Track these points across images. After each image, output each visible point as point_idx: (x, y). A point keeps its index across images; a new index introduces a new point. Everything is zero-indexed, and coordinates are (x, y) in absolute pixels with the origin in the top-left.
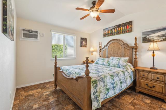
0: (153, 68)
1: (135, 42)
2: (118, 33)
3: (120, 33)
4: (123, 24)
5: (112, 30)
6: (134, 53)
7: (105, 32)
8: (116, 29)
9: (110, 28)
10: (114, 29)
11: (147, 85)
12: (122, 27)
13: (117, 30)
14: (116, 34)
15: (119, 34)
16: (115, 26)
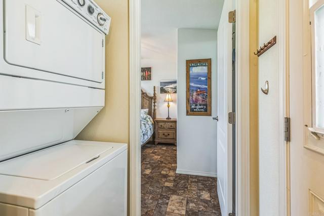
0: (168, 118)
6: (153, 104)
11: (164, 134)
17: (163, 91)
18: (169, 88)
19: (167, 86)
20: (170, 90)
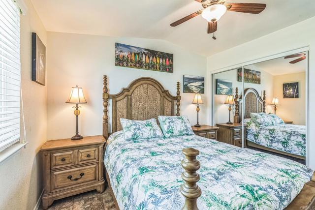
1: (177, 90)
2: (152, 67)
3: (157, 68)
4: (161, 53)
5: (140, 56)
7: (122, 54)
8: (149, 58)
9: (136, 50)
10: (144, 55)
12: (160, 58)
13: (149, 60)
14: (149, 67)
15: (154, 70)
16: (146, 50)
17: (187, 89)
18: (193, 86)
19: (191, 84)
20: (194, 89)
